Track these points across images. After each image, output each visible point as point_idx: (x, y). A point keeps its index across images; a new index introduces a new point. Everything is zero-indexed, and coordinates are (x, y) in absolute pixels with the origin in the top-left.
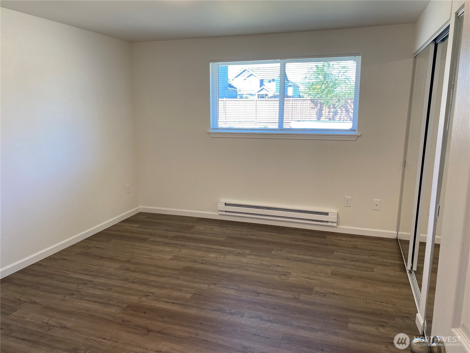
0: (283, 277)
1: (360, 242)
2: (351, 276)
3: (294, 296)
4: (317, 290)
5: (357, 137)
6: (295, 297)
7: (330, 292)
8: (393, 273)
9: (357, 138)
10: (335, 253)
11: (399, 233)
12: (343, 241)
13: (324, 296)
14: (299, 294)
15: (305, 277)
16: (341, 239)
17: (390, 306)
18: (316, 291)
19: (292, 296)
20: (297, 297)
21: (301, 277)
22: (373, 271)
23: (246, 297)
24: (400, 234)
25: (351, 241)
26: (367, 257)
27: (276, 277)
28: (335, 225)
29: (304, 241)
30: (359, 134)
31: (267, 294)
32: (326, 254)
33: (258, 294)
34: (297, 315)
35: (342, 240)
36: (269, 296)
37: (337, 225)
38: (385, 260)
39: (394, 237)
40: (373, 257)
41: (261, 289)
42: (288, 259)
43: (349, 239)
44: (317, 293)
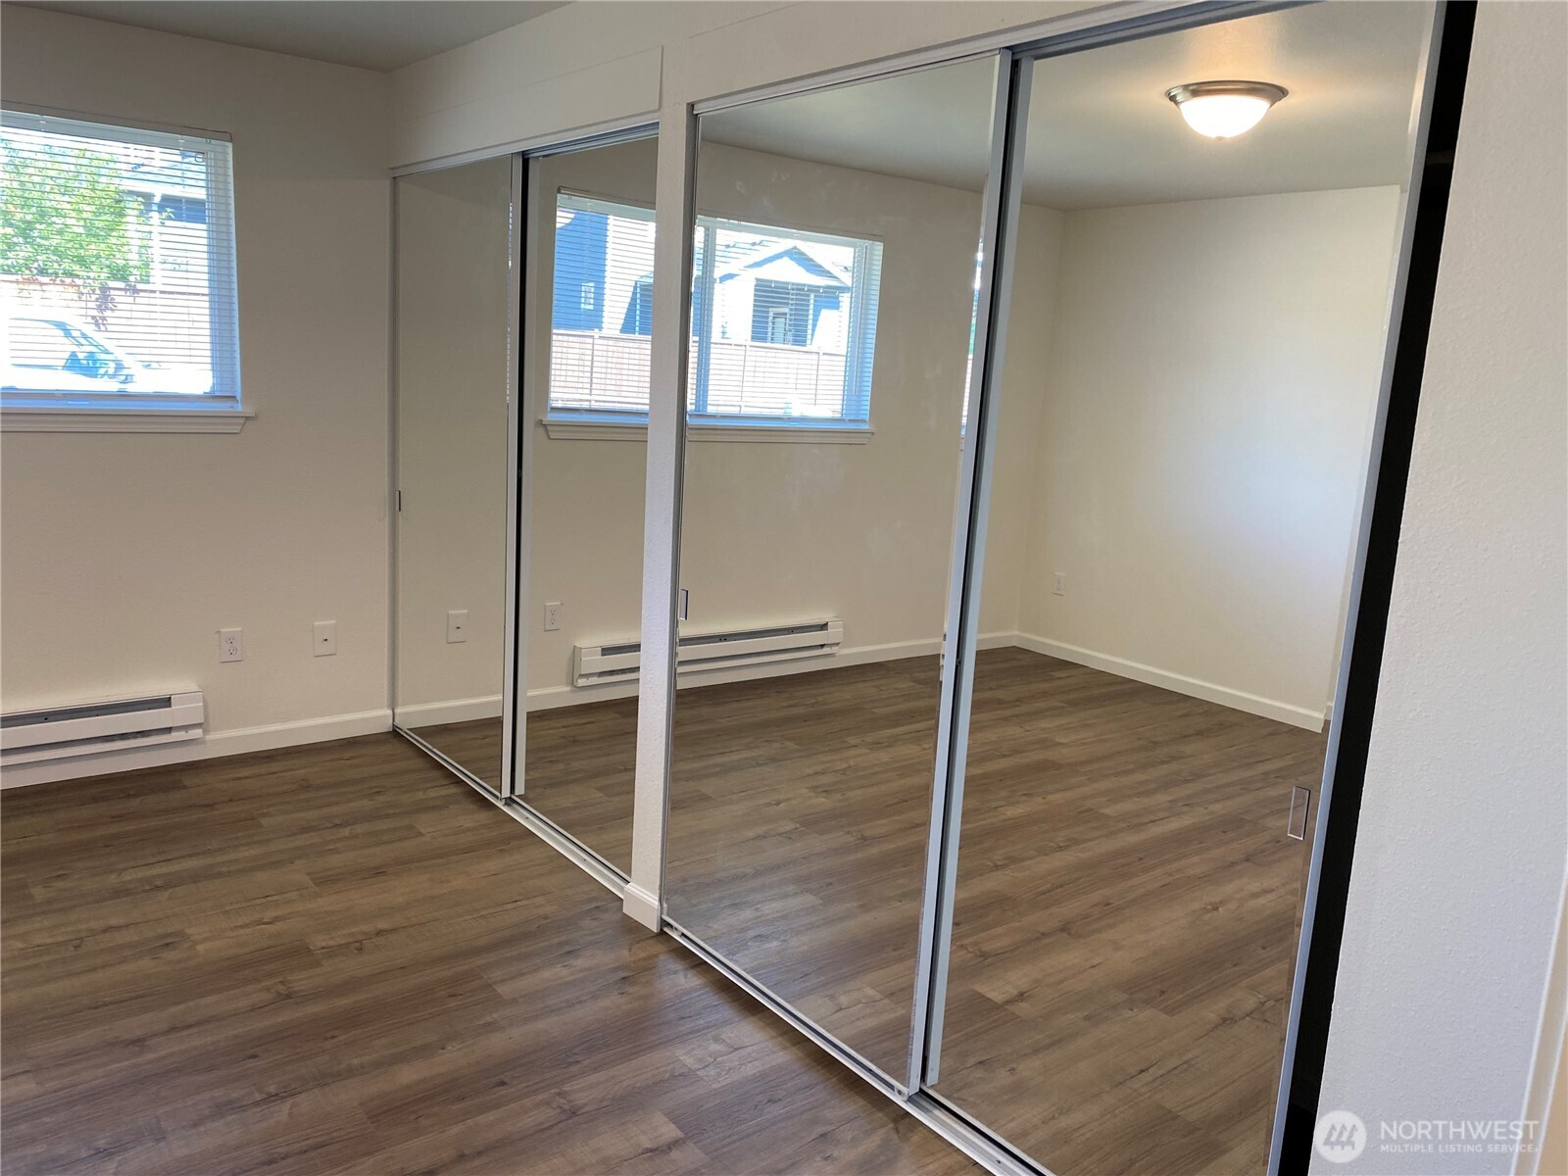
0: (170, 955)
1: (306, 767)
2: (375, 868)
3: (273, 991)
4: (324, 944)
5: (242, 421)
6: (279, 993)
7: (364, 933)
8: (471, 819)
9: (245, 423)
10: (264, 821)
11: (398, 711)
12: (248, 780)
13: (360, 949)
14: (281, 979)
15: (246, 926)
16: (239, 775)
17: (539, 900)
18: (323, 948)
19: (266, 996)
20: (282, 988)
21: (232, 929)
22: (421, 834)
23: (103, 1077)
24: (401, 714)
25: (274, 773)
26: (366, 804)
27: (146, 964)
28: (197, 733)
29: (119, 818)
30: (250, 411)
31: (173, 1029)
32: (240, 834)
33: (139, 1043)
34: (342, 1038)
35: (246, 778)
36: (185, 1033)
37: (204, 732)
38: (420, 795)
39: (386, 727)
40: (381, 799)
41: (134, 1025)
42: (119, 893)
43: (263, 769)
44: (331, 952)
